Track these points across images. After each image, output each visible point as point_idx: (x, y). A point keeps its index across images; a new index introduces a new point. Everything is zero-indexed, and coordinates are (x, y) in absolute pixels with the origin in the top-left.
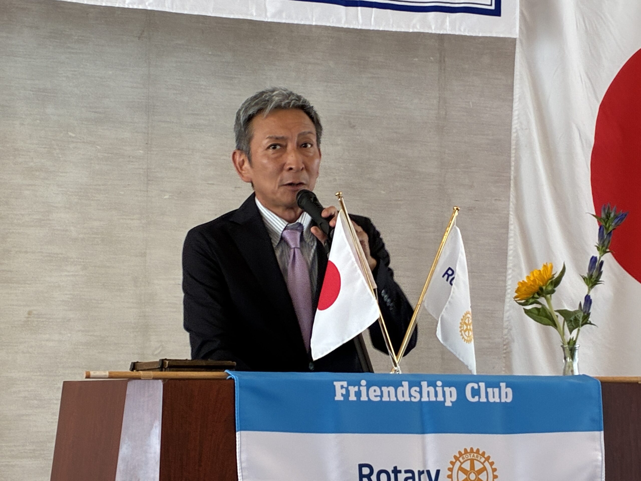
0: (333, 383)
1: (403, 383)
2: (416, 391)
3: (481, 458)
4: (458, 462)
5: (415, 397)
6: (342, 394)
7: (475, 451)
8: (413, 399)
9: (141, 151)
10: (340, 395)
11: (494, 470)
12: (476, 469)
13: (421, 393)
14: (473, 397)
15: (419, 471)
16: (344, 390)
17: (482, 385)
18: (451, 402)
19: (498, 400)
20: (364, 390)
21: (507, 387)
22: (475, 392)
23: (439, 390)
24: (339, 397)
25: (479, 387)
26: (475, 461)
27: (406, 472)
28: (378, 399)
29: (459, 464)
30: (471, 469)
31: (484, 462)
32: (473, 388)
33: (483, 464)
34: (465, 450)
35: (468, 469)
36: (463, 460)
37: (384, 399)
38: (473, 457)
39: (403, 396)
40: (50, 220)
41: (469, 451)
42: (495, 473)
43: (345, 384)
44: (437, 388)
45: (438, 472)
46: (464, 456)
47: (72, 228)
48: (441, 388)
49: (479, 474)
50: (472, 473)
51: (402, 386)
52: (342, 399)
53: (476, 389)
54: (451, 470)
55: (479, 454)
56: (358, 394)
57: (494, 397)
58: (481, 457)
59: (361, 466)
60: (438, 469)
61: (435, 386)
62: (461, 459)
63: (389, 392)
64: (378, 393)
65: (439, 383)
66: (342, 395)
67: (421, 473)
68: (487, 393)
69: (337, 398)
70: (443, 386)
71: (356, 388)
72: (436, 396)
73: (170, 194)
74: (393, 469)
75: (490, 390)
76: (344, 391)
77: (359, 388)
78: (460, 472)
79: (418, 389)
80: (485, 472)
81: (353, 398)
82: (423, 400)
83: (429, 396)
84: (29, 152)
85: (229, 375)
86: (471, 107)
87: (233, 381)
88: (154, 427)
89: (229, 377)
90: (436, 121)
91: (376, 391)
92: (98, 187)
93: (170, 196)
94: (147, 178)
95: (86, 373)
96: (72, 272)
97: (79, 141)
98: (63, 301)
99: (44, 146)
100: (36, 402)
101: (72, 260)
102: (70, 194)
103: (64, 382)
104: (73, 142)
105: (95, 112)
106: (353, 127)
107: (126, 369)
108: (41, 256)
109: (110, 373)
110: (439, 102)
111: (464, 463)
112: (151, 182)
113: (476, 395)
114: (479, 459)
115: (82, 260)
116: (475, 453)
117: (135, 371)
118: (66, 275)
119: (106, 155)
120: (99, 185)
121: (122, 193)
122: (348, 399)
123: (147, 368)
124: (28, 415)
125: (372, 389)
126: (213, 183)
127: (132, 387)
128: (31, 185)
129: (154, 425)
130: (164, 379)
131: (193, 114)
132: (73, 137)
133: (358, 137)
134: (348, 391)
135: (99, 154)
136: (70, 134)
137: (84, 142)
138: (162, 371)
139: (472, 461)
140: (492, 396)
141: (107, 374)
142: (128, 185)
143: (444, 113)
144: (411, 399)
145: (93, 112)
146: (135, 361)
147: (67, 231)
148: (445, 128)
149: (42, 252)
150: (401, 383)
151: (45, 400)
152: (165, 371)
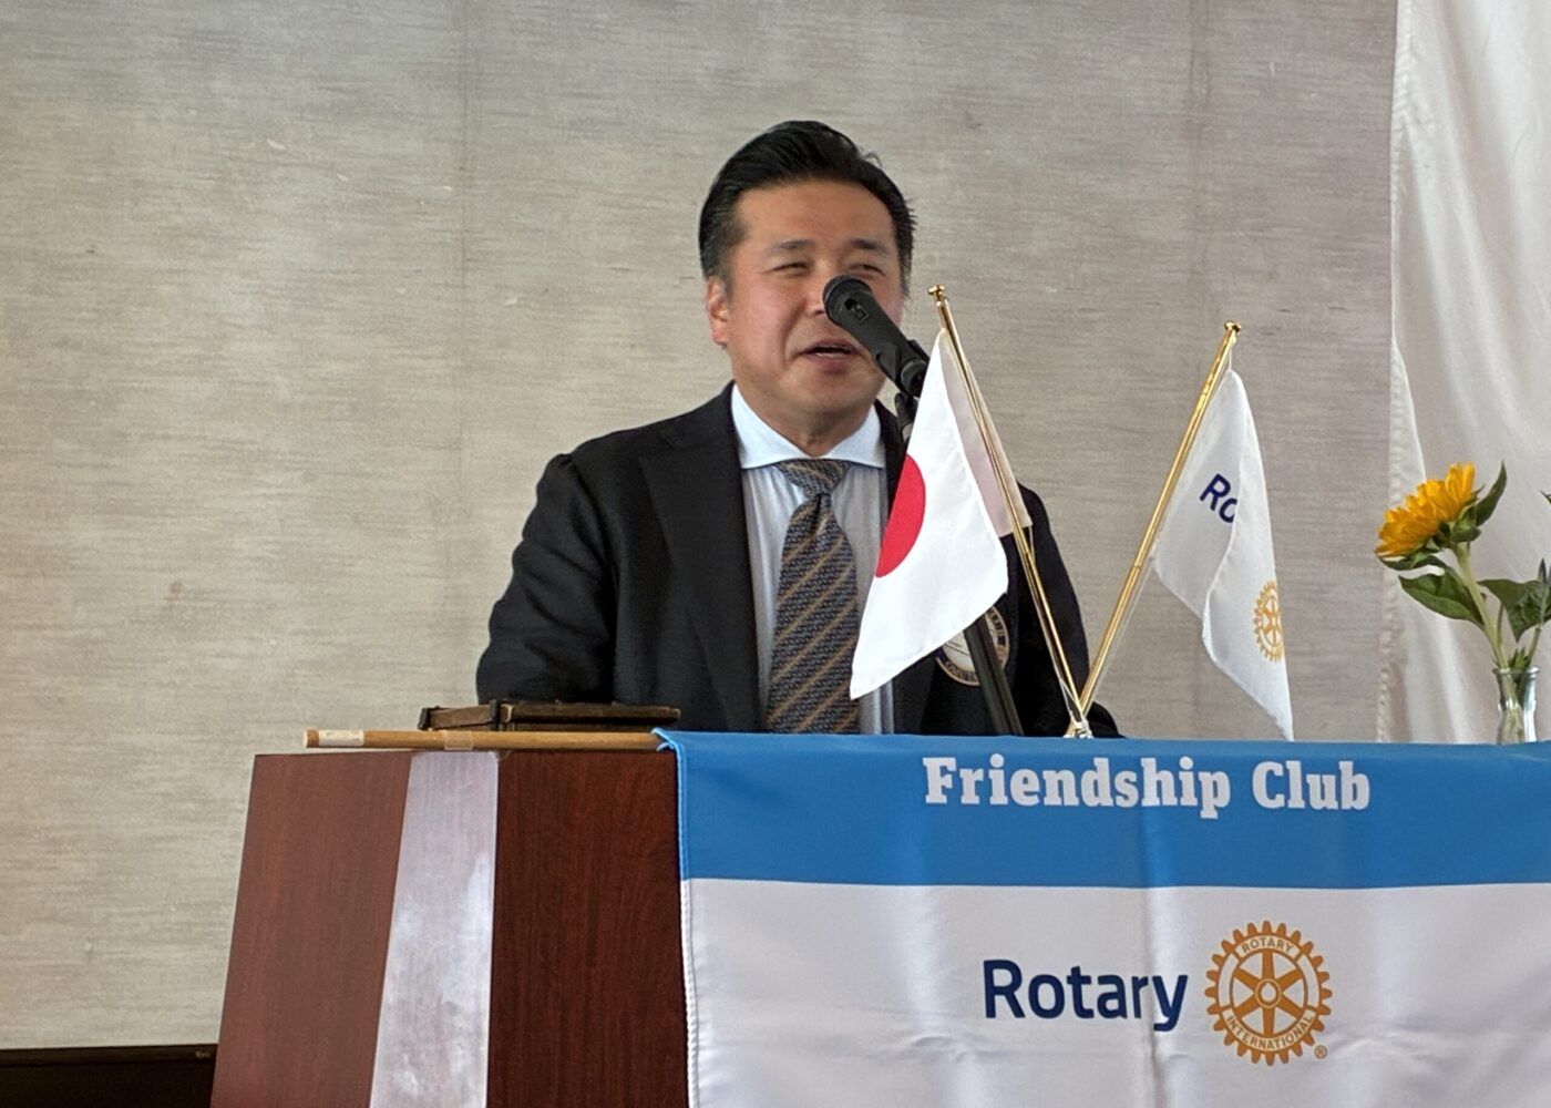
0: (921, 762)
1: (1098, 761)
2: (1127, 781)
3: (1289, 948)
4: (1232, 957)
5: (1126, 797)
6: (943, 787)
7: (1274, 930)
8: (1121, 802)
9: (448, 188)
10: (940, 790)
11: (1323, 977)
12: (1278, 974)
13: (1140, 785)
14: (1271, 796)
15: (1135, 979)
16: (949, 777)
17: (1294, 767)
18: (1217, 808)
19: (1333, 805)
20: (997, 777)
21: (1356, 771)
22: (1277, 785)
23: (1187, 779)
24: (935, 796)
25: (1286, 771)
26: (1275, 955)
27: (1103, 980)
28: (1034, 800)
29: (1236, 961)
30: (1264, 976)
31: (1298, 957)
32: (1270, 774)
33: (1294, 961)
34: (1251, 927)
35: (1258, 974)
36: (1245, 951)
37: (1048, 801)
38: (1269, 944)
39: (1096, 793)
40: (224, 359)
41: (1260, 929)
42: (1325, 985)
43: (951, 763)
44: (1182, 775)
45: (1182, 981)
46: (1248, 942)
47: (278, 378)
48: (1191, 775)
49: (1284, 988)
50: (1268, 985)
51: (1094, 768)
52: (943, 799)
53: (1279, 778)
54: (1214, 976)
55: (1287, 938)
56: (984, 788)
57: (1323, 797)
58: (1290, 944)
59: (990, 967)
60: (1182, 973)
61: (1176, 770)
62: (1240, 950)
63: (1060, 783)
64: (1035, 786)
65: (1186, 762)
66: (945, 790)
67: (1139, 983)
68: (1306, 787)
69: (929, 799)
70: (1195, 770)
71: (979, 775)
72: (1179, 792)
73: (521, 295)
74: (1069, 973)
75: (1313, 779)
76: (948, 781)
77: (986, 775)
78: (1236, 981)
79: (1133, 776)
80: (1300, 982)
81: (970, 797)
82: (1146, 803)
83: (1159, 794)
84: (170, 188)
85: (664, 740)
86: (1274, 75)
87: (672, 755)
88: (477, 868)
89: (663, 745)
90: (1184, 112)
91: (1030, 781)
92: (340, 277)
93: (519, 300)
94: (464, 256)
95: (309, 735)
96: (277, 487)
97: (296, 161)
98: (258, 559)
99: (207, 175)
100: (191, 806)
101: (279, 457)
102: (273, 293)
103: (257, 756)
104: (278, 164)
105: (333, 90)
106: (975, 127)
107: (410, 726)
108: (204, 447)
109: (367, 735)
110: (1192, 63)
111: (1248, 961)
112: (472, 265)
113: (1281, 793)
114: (1284, 950)
115: (304, 458)
116: (1274, 935)
117: (430, 729)
118: (264, 495)
119: (361, 196)
120: (345, 272)
121: (402, 291)
122: (960, 799)
123: (461, 723)
124: (172, 838)
125: (1019, 775)
126: (627, 267)
127: (422, 771)
128: (178, 272)
129: (478, 863)
130: (501, 751)
131: (579, 95)
132: (280, 153)
133: (988, 152)
134: (958, 781)
135: (343, 194)
136: (274, 144)
137: (307, 165)
138: (496, 729)
139: (1268, 956)
140: (1319, 795)
141: (360, 736)
142: (417, 271)
143: (1204, 92)
144: (1115, 802)
145: (328, 89)
146: (432, 706)
147: (265, 384)
148: (1206, 129)
149: (205, 438)
150: (1092, 762)
151: (214, 801)
152: (505, 730)
